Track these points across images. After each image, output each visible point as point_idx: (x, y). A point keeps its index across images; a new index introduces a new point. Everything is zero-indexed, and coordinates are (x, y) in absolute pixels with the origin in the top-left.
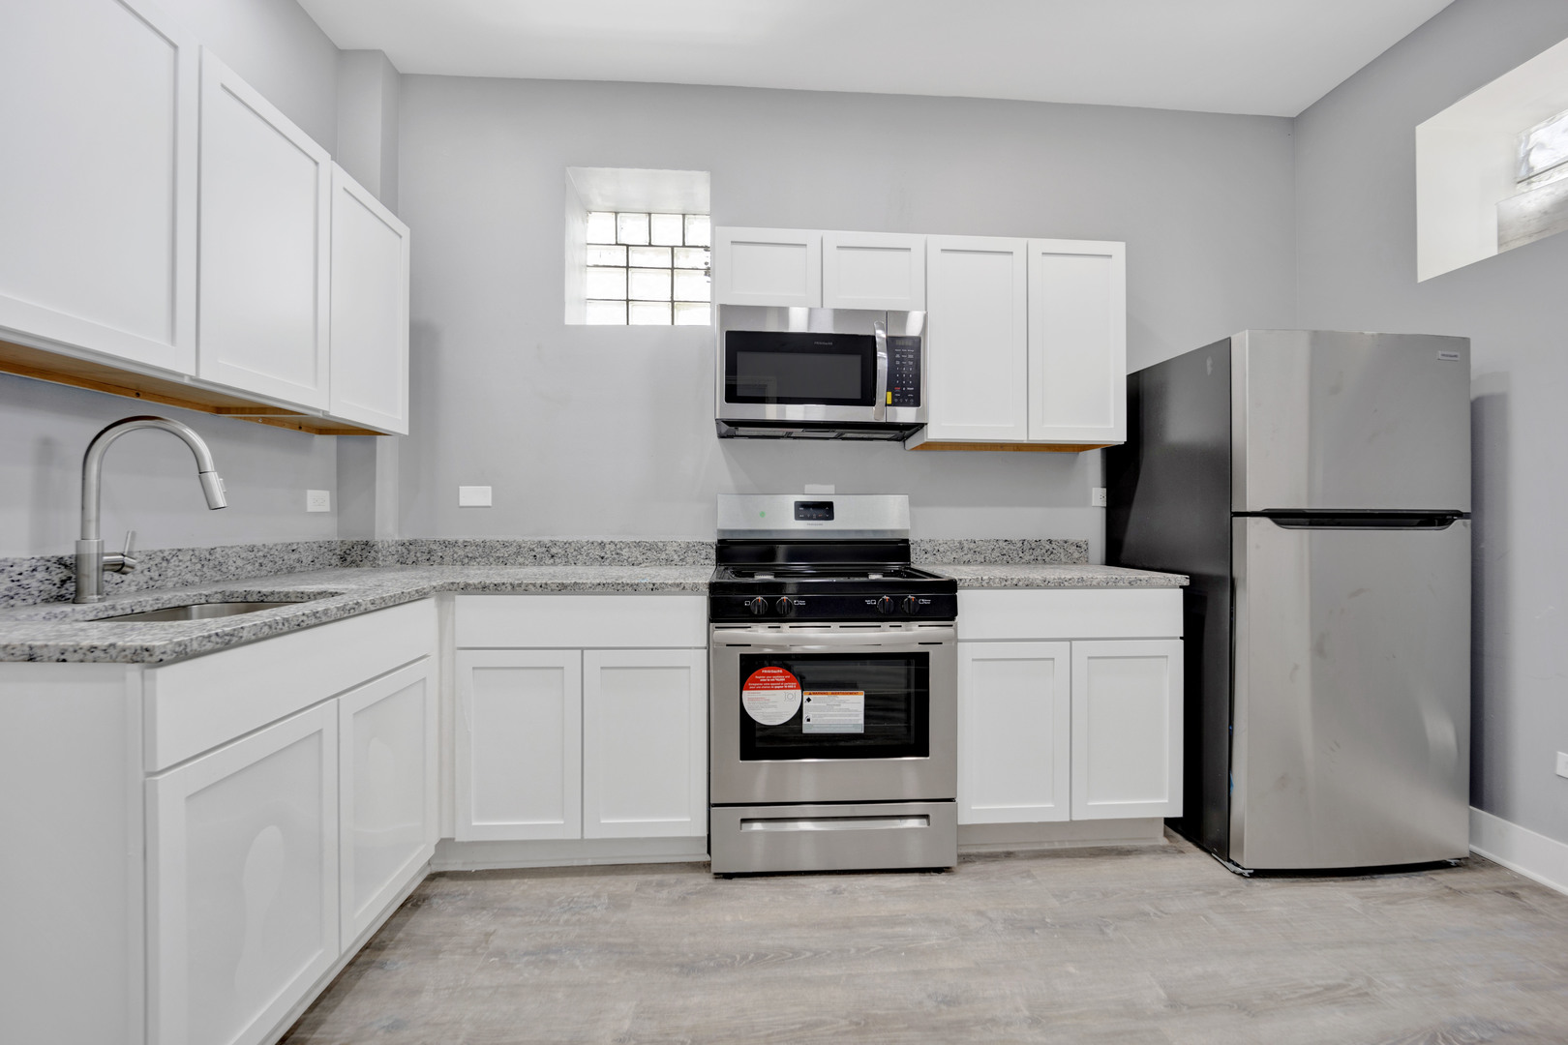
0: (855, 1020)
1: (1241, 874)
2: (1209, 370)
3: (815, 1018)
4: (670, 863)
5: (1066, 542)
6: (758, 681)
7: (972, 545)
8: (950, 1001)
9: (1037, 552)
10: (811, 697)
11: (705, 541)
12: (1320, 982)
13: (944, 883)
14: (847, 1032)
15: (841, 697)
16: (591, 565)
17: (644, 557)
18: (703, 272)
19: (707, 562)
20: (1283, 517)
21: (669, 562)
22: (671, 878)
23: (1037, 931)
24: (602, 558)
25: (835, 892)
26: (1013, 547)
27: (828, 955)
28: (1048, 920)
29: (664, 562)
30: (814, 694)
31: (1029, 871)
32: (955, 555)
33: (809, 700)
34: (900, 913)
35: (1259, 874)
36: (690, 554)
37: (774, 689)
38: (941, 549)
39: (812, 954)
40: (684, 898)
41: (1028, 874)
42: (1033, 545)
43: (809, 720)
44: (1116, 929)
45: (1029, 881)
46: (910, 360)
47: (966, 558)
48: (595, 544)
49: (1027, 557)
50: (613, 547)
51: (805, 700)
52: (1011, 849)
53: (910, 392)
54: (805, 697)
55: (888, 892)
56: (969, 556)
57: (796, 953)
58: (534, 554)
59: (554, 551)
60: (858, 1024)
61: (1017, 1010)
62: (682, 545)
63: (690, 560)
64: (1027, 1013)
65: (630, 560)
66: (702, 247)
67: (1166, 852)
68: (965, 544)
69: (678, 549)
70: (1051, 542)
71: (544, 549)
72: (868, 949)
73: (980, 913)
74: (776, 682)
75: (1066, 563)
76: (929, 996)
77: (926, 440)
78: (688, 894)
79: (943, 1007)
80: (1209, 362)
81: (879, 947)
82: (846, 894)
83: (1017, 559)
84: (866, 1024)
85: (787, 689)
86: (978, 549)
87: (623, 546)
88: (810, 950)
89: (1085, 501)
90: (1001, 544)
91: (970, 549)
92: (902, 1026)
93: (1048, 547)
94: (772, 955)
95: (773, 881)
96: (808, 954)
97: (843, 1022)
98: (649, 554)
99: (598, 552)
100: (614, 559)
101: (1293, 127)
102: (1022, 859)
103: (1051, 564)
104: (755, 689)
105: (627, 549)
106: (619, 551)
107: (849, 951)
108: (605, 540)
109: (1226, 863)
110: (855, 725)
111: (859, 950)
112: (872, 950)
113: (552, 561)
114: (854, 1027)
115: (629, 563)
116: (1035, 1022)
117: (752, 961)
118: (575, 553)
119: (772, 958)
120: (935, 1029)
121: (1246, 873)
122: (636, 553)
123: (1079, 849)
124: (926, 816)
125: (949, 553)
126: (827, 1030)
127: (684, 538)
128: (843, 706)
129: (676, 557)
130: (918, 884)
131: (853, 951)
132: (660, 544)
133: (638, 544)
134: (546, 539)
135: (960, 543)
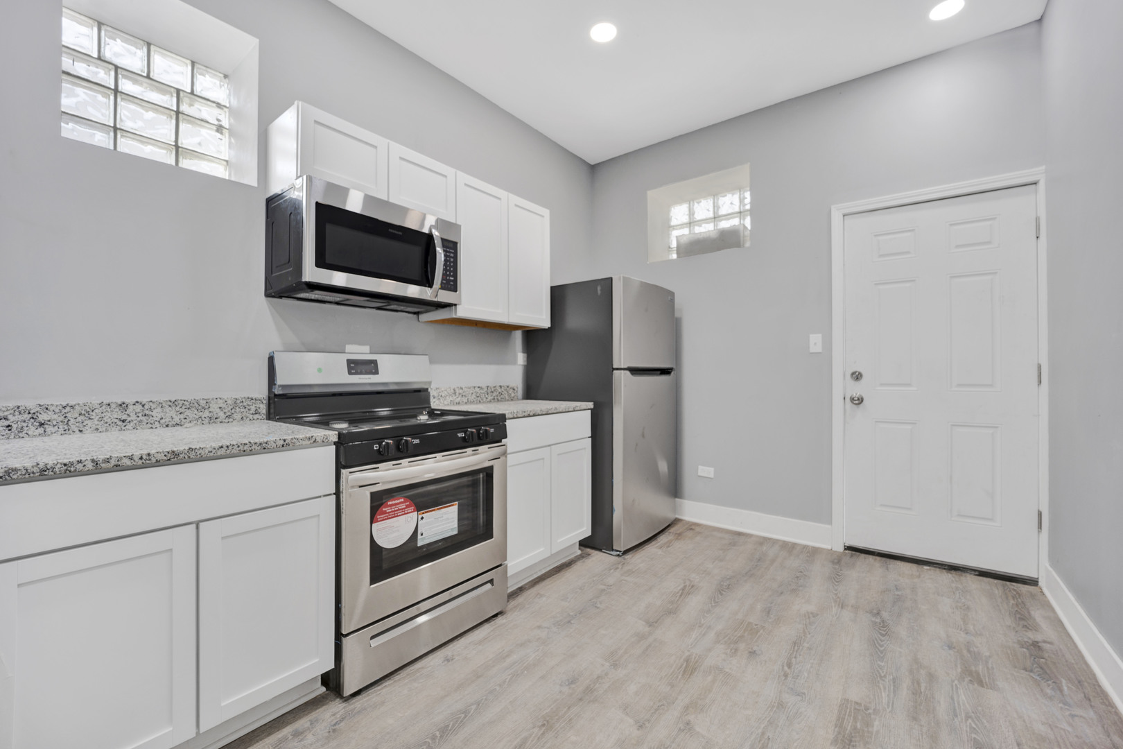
0: (540, 724)
1: (618, 555)
2: (599, 292)
3: (518, 740)
4: (287, 713)
5: (508, 387)
6: (385, 512)
7: (461, 391)
8: (572, 681)
9: (495, 394)
10: (424, 515)
11: (254, 396)
12: (679, 588)
13: (504, 621)
14: (543, 734)
15: (443, 510)
16: (107, 430)
17: (182, 416)
18: (215, 128)
19: (256, 416)
20: (635, 371)
21: (212, 420)
22: (303, 723)
23: (572, 622)
24: (124, 421)
25: (448, 660)
26: (482, 392)
27: (486, 699)
28: (571, 614)
29: (207, 420)
30: (426, 512)
31: (538, 594)
32: (451, 399)
33: (422, 518)
34: (501, 651)
35: (626, 552)
36: (238, 410)
37: (398, 516)
38: (443, 395)
39: (475, 706)
40: (334, 731)
41: (539, 595)
42: (493, 390)
43: (422, 535)
44: (601, 603)
45: (544, 599)
46: (452, 257)
47: (457, 400)
48: (113, 406)
49: (490, 398)
50: (139, 408)
51: (419, 519)
52: (520, 585)
53: (452, 281)
54: (420, 517)
55: (481, 642)
56: (459, 398)
57: (466, 712)
58: (7, 423)
59: (43, 417)
60: (544, 725)
61: (603, 665)
62: (229, 402)
63: (238, 416)
64: (608, 664)
65: (162, 421)
66: (214, 102)
67: (583, 557)
68: (457, 392)
69: (223, 406)
70: (501, 387)
71: (26, 416)
72: (504, 682)
73: (539, 627)
74: (399, 510)
75: (508, 400)
76: (561, 685)
77: (454, 316)
78: (335, 725)
79: (573, 686)
80: (599, 288)
81: (510, 677)
82: (457, 658)
83: (485, 399)
84: (548, 722)
85: (408, 513)
86: (464, 394)
87: (153, 406)
88: (472, 704)
89: (514, 362)
90: (477, 389)
91: (460, 394)
92: (566, 709)
93: (500, 390)
94: (451, 723)
95: (397, 677)
96: (474, 707)
97: (536, 730)
98: (188, 412)
99: (118, 414)
100: (140, 422)
101: (594, 170)
102: (529, 589)
103: (501, 401)
104: (383, 520)
105: (159, 410)
106: (147, 412)
107: (495, 689)
108: (127, 401)
109: (611, 553)
110: (452, 529)
111: (500, 685)
112: (507, 680)
113: (41, 430)
114: (544, 729)
115: (161, 425)
116: (615, 665)
117: (441, 737)
118: (80, 419)
119: (453, 725)
120: (581, 699)
121: (620, 553)
122: (171, 413)
123: (549, 572)
124: (491, 581)
125: (447, 397)
126: (532, 741)
127: (230, 395)
128: (445, 517)
129: (221, 414)
130: (492, 629)
131: (498, 688)
132: (203, 403)
133: (174, 403)
134: (31, 404)
135: (454, 390)
